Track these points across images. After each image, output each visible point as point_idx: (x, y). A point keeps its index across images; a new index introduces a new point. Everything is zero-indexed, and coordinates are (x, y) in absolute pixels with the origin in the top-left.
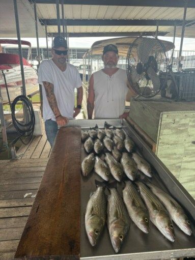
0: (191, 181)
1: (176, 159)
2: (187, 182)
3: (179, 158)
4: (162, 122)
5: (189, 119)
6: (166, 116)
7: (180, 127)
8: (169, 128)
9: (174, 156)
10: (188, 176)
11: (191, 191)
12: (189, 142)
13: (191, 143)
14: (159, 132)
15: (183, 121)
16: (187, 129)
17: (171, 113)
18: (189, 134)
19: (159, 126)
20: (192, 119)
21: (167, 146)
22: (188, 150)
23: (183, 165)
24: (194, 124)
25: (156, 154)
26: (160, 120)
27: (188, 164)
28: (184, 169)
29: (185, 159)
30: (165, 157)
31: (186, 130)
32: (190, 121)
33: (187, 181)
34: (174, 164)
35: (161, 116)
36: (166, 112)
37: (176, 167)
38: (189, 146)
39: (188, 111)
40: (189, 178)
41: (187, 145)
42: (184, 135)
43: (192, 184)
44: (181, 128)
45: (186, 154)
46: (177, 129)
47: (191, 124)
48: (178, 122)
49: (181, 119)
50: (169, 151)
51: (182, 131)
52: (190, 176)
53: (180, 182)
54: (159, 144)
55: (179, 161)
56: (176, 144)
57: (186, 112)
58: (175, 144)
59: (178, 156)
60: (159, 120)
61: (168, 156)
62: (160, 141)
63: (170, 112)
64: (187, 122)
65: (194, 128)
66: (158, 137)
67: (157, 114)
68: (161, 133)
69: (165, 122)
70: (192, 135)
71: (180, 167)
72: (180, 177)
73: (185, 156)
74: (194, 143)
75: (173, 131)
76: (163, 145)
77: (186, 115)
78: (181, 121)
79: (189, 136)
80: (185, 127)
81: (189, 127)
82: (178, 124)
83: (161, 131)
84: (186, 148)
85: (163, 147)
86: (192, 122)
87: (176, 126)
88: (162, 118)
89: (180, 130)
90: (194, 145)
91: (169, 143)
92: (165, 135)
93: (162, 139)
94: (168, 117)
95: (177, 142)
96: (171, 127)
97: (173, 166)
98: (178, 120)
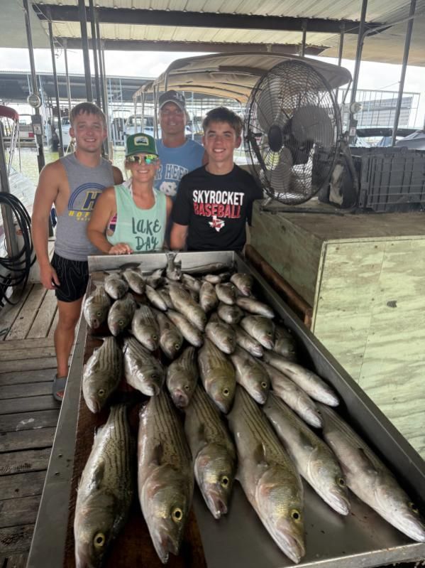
0: (383, 383)
1: (353, 339)
2: (376, 387)
3: (359, 338)
4: (327, 262)
5: (381, 254)
6: (334, 249)
7: (363, 272)
8: (341, 276)
9: (351, 334)
10: (377, 375)
11: (385, 404)
12: (381, 304)
13: (384, 306)
14: (318, 284)
15: (370, 260)
16: (378, 275)
17: (346, 243)
18: (382, 286)
19: (320, 272)
20: (389, 255)
21: (337, 313)
22: (379, 320)
23: (368, 352)
24: (392, 264)
25: (312, 330)
26: (321, 259)
27: (379, 349)
28: (371, 359)
29: (372, 339)
30: (330, 337)
31: (374, 279)
32: (385, 258)
33: (374, 384)
34: (350, 351)
35: (323, 250)
36: (334, 241)
37: (354, 356)
38: (380, 313)
39: (380, 238)
40: (381, 377)
41: (376, 310)
42: (372, 288)
43: (385, 390)
44: (366, 275)
45: (374, 330)
46: (357, 276)
47: (385, 264)
48: (360, 261)
49: (366, 255)
50: (340, 324)
51: (367, 281)
52: (381, 374)
53: (362, 387)
54: (319, 310)
55: (360, 343)
56: (355, 308)
57: (375, 239)
58: (352, 307)
59: (358, 334)
60: (319, 259)
61: (337, 334)
62: (321, 303)
63: (341, 241)
64: (379, 261)
65: (392, 275)
66: (317, 295)
67: (315, 245)
68: (323, 286)
69: (331, 262)
70: (388, 289)
71: (361, 356)
72: (361, 376)
73: (374, 333)
74: (392, 304)
75: (348, 281)
76: (326, 310)
77: (376, 247)
78: (366, 258)
79: (382, 290)
80: (374, 272)
81: (382, 271)
82: (359, 266)
83: (323, 282)
84: (374, 316)
85: (327, 315)
86: (389, 261)
87: (356, 269)
88: (325, 253)
89: (362, 278)
90: (392, 309)
91: (340, 307)
92: (331, 289)
93: (324, 298)
94: (339, 251)
95: (357, 303)
96: (345, 272)
97: (348, 354)
98: (358, 257)
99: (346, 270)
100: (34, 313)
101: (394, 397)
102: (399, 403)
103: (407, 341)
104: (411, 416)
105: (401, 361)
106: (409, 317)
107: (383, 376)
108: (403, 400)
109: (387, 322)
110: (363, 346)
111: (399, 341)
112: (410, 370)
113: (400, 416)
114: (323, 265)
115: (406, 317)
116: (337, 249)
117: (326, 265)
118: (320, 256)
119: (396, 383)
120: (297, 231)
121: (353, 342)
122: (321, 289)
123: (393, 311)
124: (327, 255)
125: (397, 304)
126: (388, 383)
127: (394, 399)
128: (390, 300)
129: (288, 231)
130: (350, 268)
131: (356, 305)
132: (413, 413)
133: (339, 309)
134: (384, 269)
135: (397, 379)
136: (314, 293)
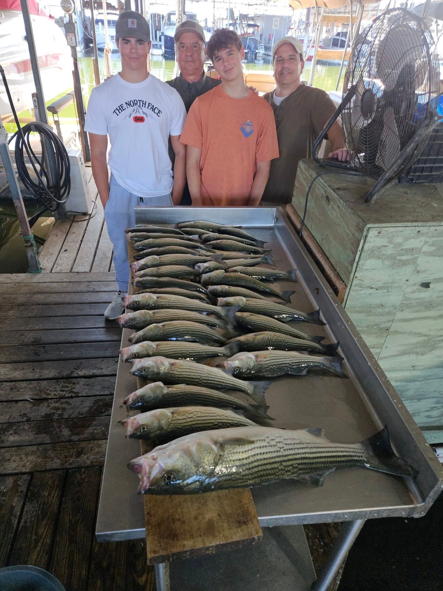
0: (404, 353)
1: (382, 315)
2: (397, 355)
3: (389, 313)
4: (367, 244)
5: (423, 239)
6: (376, 233)
7: (403, 255)
8: (379, 258)
9: (380, 310)
10: (402, 345)
12: (415, 284)
13: (417, 287)
14: (355, 264)
15: (410, 244)
16: (417, 258)
17: (388, 228)
18: (418, 268)
19: (359, 253)
20: (431, 240)
21: (370, 291)
22: (410, 299)
23: (394, 327)
24: (433, 248)
26: (362, 241)
27: (406, 323)
28: (396, 332)
29: (399, 315)
30: (360, 312)
31: (414, 261)
32: (426, 242)
33: (396, 353)
34: (377, 325)
35: (365, 233)
36: (377, 225)
37: (381, 329)
38: (413, 292)
39: (425, 224)
40: (403, 348)
42: (408, 270)
44: (404, 258)
45: (403, 307)
46: (395, 259)
47: (426, 249)
48: (400, 244)
49: (407, 239)
50: (371, 301)
51: (404, 263)
52: (405, 345)
54: (353, 288)
55: (388, 318)
56: (388, 287)
57: (420, 224)
58: (386, 287)
59: (387, 310)
60: (359, 240)
61: (367, 310)
62: (355, 282)
63: (384, 225)
64: (419, 245)
65: (431, 258)
66: (352, 274)
67: (357, 226)
68: (359, 266)
69: (372, 245)
70: (424, 271)
71: (387, 330)
72: (385, 346)
73: (403, 310)
74: (426, 285)
75: (386, 263)
76: (360, 289)
77: (419, 232)
78: (407, 242)
79: (418, 272)
80: (413, 255)
81: (421, 255)
82: (398, 249)
83: (360, 263)
84: (406, 295)
85: (360, 292)
86: (430, 245)
87: (394, 252)
88: (366, 236)
89: (400, 260)
90: (425, 289)
91: (373, 286)
92: (367, 270)
93: (359, 278)
94: (381, 235)
95: (390, 283)
96: (384, 255)
97: (375, 327)
98: (399, 240)
99: (385, 253)
100: (78, 246)
101: (413, 365)
102: (418, 370)
103: (435, 318)
104: (426, 381)
105: (425, 335)
106: (440, 297)
107: (405, 347)
108: (422, 368)
109: (417, 301)
110: (390, 321)
111: (426, 318)
112: (433, 343)
113: (416, 381)
114: (363, 247)
115: (437, 297)
116: (379, 233)
117: (366, 248)
118: (361, 238)
119: (417, 353)
120: (341, 206)
121: (381, 317)
122: (358, 269)
123: (425, 291)
124: (368, 238)
125: (430, 285)
126: (410, 354)
127: (413, 366)
128: (425, 282)
129: (332, 203)
130: (390, 251)
131: (390, 285)
132: (429, 379)
133: (372, 288)
134: (423, 253)
135: (419, 350)
136: (350, 273)
